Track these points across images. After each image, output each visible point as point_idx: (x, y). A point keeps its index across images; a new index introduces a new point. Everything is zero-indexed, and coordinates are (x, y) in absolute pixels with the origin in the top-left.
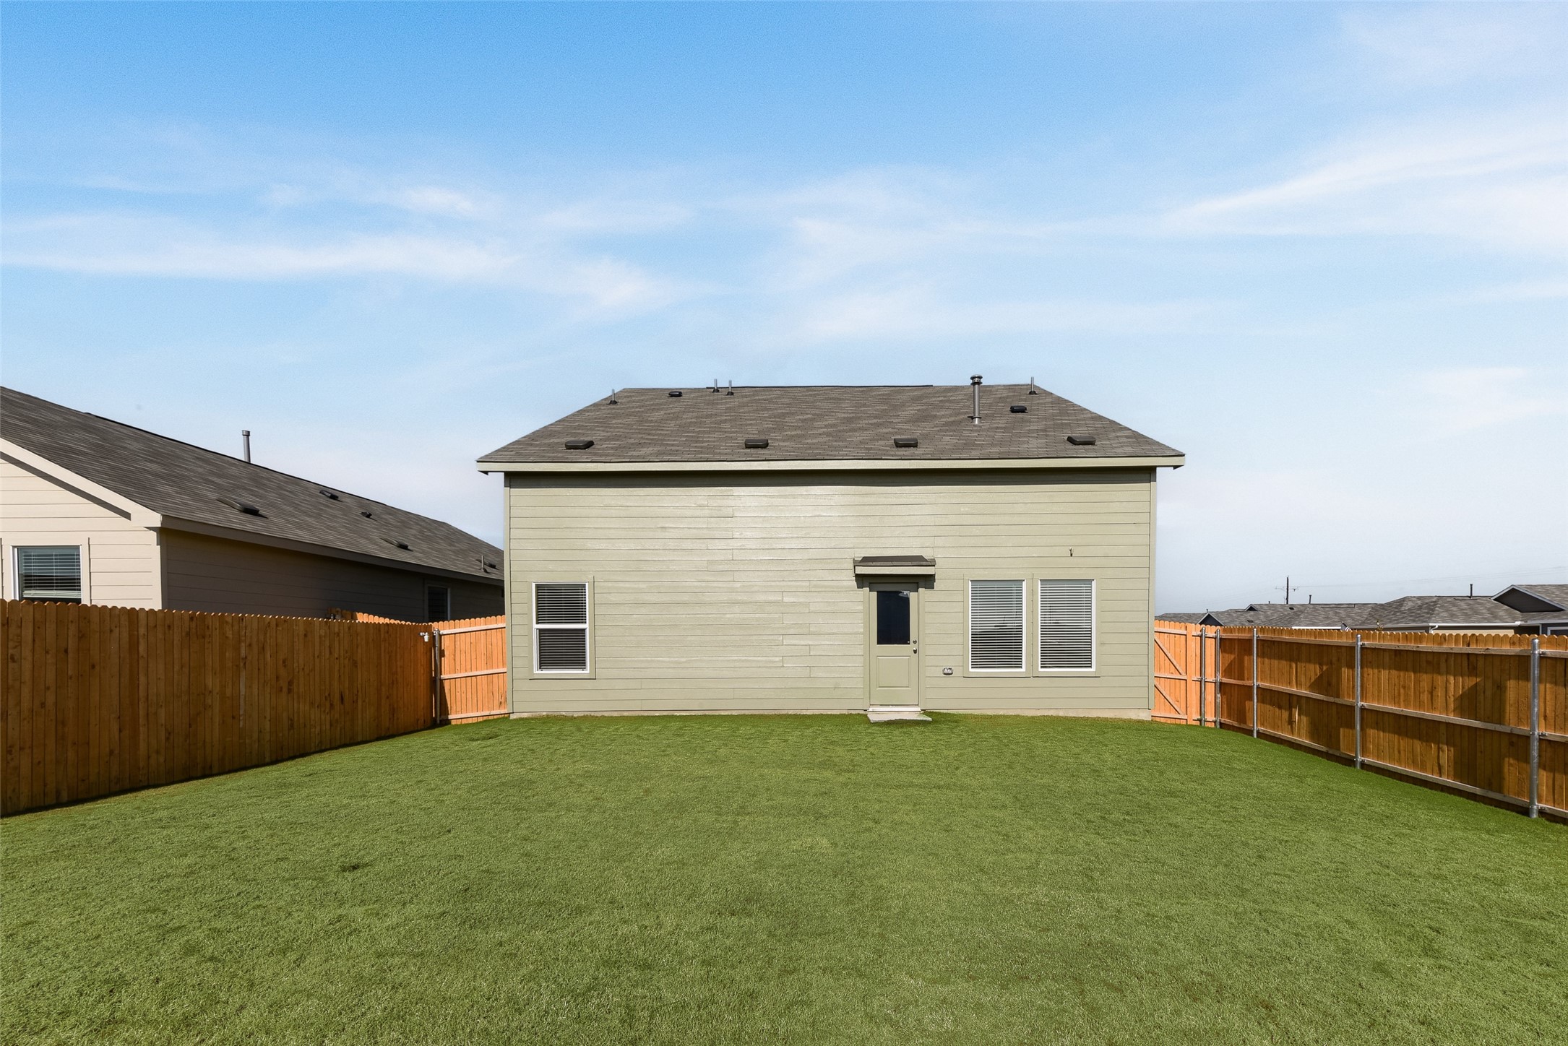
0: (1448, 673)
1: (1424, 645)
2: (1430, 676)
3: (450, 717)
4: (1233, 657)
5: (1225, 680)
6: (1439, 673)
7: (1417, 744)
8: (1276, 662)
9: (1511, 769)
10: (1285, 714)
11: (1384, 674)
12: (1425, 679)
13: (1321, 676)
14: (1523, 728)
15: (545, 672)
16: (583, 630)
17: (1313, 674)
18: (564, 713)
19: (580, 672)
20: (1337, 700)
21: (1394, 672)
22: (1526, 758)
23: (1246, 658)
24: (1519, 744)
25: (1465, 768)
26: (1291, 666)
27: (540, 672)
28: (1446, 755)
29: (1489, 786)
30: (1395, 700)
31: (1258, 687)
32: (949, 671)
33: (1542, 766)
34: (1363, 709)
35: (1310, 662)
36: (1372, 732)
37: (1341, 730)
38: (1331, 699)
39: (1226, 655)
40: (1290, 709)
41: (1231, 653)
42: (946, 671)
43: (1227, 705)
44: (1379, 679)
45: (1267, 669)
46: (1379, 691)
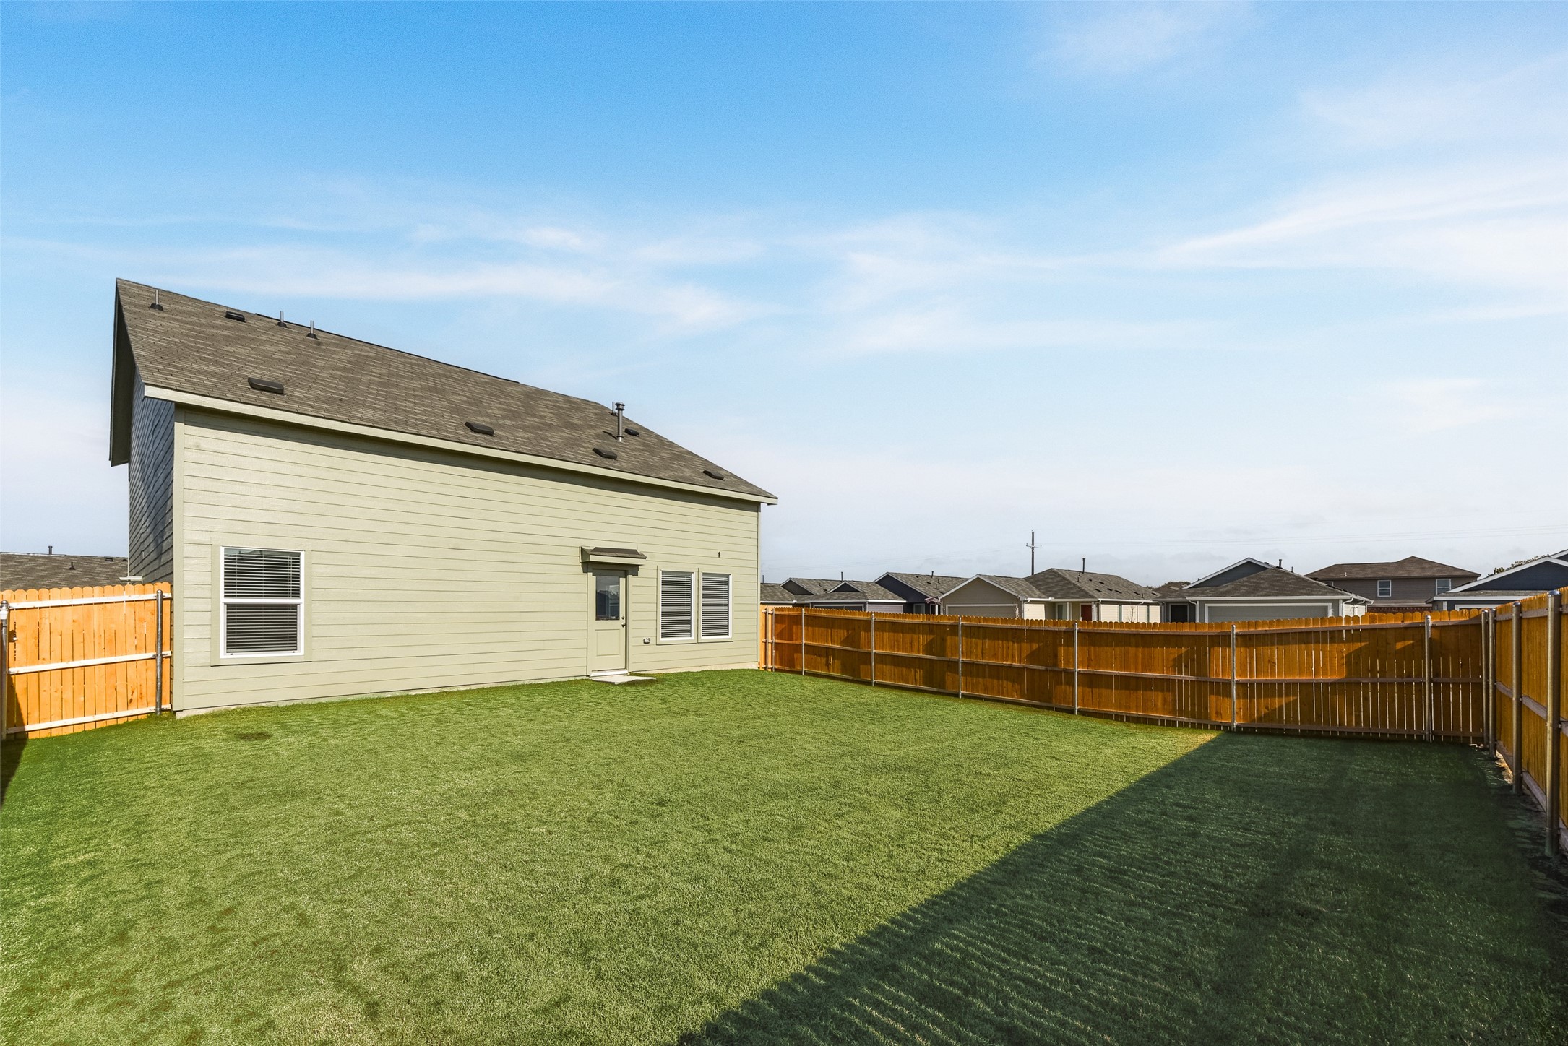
0: (919, 633)
1: (907, 620)
2: (910, 635)
3: (28, 728)
4: (784, 626)
5: (777, 641)
6: (915, 633)
7: (904, 670)
8: (817, 629)
9: (949, 677)
10: (823, 660)
11: (886, 634)
12: (908, 636)
13: (848, 637)
14: (954, 658)
15: (236, 656)
16: (295, 606)
17: (842, 635)
18: (264, 705)
19: (289, 654)
20: (859, 650)
21: (892, 634)
22: (957, 672)
23: (794, 627)
24: (953, 665)
25: (928, 680)
26: (827, 631)
27: (229, 656)
28: (919, 674)
29: (939, 687)
30: (892, 648)
31: (805, 644)
32: (648, 641)
33: (962, 675)
34: (875, 653)
35: (840, 628)
36: (879, 666)
37: (861, 666)
38: (855, 650)
39: (779, 625)
40: (827, 656)
41: (782, 623)
42: (646, 641)
43: (780, 657)
44: (883, 638)
45: (810, 633)
46: (883, 644)
